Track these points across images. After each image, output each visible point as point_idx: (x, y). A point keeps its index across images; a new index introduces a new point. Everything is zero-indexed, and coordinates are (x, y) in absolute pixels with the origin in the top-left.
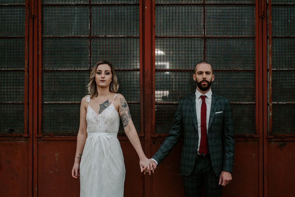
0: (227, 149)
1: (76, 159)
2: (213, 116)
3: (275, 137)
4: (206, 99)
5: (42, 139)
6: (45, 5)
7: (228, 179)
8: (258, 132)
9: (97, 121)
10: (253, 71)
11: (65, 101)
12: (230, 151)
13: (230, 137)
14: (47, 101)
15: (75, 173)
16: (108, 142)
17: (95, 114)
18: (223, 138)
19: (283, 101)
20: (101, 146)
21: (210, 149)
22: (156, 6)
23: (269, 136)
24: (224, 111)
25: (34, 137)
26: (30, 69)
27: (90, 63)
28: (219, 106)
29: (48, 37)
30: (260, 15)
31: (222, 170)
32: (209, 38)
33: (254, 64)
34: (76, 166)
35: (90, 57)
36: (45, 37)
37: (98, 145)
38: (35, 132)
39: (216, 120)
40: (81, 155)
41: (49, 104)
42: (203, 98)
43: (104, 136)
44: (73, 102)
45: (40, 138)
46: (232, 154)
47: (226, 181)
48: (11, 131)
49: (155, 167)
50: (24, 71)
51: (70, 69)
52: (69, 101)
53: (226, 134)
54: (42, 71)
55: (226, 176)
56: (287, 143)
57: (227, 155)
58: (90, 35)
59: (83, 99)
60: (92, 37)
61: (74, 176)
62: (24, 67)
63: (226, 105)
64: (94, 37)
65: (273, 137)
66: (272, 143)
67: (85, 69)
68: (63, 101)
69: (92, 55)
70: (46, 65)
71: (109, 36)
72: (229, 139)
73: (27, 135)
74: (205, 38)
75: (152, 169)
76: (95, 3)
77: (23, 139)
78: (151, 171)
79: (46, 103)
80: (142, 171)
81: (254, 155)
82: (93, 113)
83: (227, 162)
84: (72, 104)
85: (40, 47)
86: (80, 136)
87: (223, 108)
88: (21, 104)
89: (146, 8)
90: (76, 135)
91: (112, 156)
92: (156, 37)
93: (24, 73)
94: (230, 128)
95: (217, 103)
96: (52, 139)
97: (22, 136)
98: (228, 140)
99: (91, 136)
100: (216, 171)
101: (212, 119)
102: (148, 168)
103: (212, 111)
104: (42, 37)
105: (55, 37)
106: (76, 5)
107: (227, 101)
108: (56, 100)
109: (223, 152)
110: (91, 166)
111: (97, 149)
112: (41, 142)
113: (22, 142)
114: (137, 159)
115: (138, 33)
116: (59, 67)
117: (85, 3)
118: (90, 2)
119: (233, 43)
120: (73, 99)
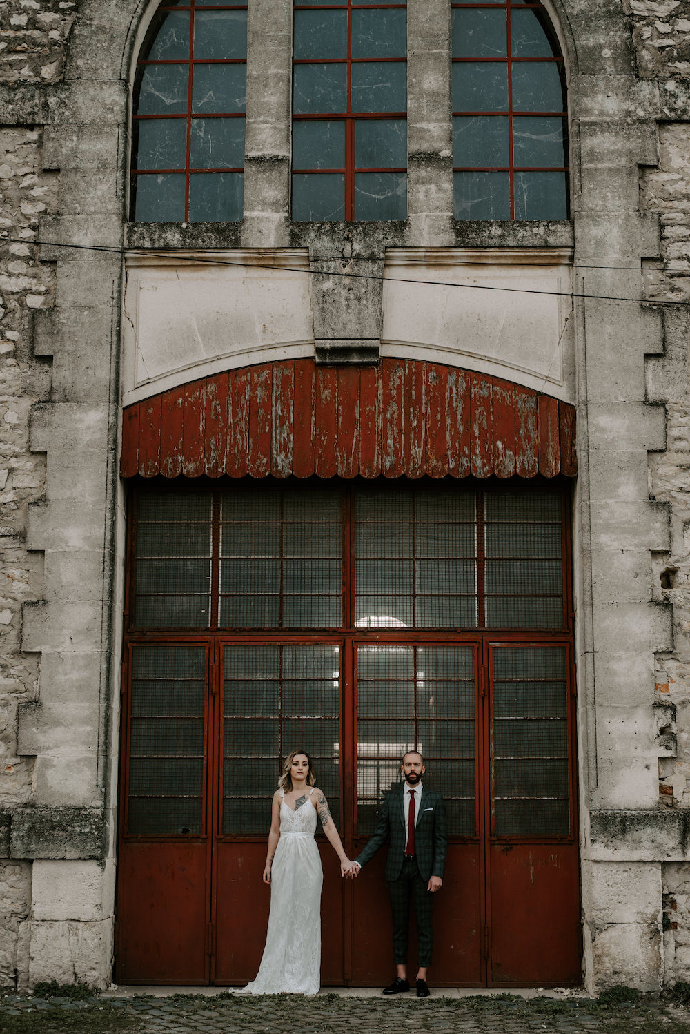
0: (438, 851)
1: (268, 862)
2: (422, 813)
3: (498, 840)
4: (415, 794)
5: (223, 840)
6: (228, 680)
7: (438, 884)
8: (478, 833)
9: (293, 819)
10: (472, 760)
11: (251, 794)
12: (441, 853)
13: (441, 838)
14: (229, 794)
15: (266, 878)
16: (304, 843)
17: (291, 811)
18: (434, 839)
19: (508, 796)
20: (296, 847)
21: (418, 850)
23: (493, 839)
24: (435, 808)
25: (213, 839)
26: (209, 756)
27: (280, 750)
28: (429, 803)
29: (231, 719)
30: (481, 694)
31: (431, 874)
32: (420, 720)
33: (474, 751)
34: (267, 869)
35: (281, 742)
36: (228, 719)
37: (293, 845)
38: (214, 832)
39: (425, 818)
40: (273, 857)
41: (232, 798)
42: (412, 792)
43: (300, 836)
44: (260, 796)
45: (221, 839)
46: (443, 857)
47: (435, 886)
48: (185, 831)
49: (358, 870)
50: (202, 758)
51: (257, 756)
52: (255, 795)
53: (437, 834)
54: (224, 758)
55: (436, 881)
56: (514, 846)
57: (437, 857)
58: (281, 715)
59: (276, 793)
60: (283, 719)
61: (266, 881)
62: (203, 754)
63: (437, 801)
64: (285, 719)
65: (495, 839)
66: (496, 846)
67: (275, 757)
68: (248, 795)
69: (283, 740)
70: (228, 751)
71: (304, 718)
72: (440, 840)
73: (204, 836)
74: (416, 721)
75: (355, 872)
76: (286, 678)
77: (200, 841)
78: (354, 875)
79: (228, 797)
80: (343, 875)
81: (474, 861)
82: (288, 811)
83: (437, 865)
85: (222, 730)
86: (272, 835)
87: (434, 804)
88: (198, 798)
89: (347, 684)
90: (267, 835)
91: (309, 857)
92: (359, 719)
93: (202, 762)
94: (442, 828)
95: (427, 799)
96: (234, 841)
97: (199, 838)
98: (439, 842)
99: (285, 836)
100: (423, 875)
101: (421, 817)
102: (351, 871)
103: (422, 807)
104: (225, 719)
105: (239, 719)
106: (266, 680)
107: (438, 796)
108: (240, 794)
109: (434, 854)
110: (285, 870)
111: (292, 850)
112: (221, 844)
113: (199, 844)
114: (338, 861)
115: (337, 714)
116: (244, 754)
117: (276, 678)
118: (281, 677)
119: (450, 726)
120: (260, 793)
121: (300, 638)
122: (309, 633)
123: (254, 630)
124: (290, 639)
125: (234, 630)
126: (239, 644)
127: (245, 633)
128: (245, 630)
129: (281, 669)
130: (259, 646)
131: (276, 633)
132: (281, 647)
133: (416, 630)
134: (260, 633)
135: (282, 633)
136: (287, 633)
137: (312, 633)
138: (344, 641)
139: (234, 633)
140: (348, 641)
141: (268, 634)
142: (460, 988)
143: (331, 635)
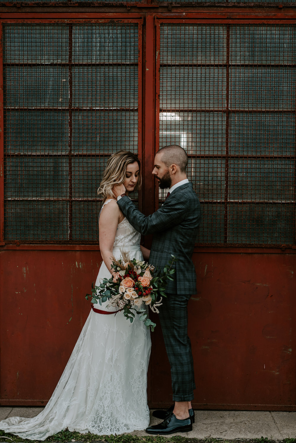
5: (5, 248)
6: (9, 65)
11: (37, 197)
14: (11, 196)
22: (161, 68)
27: (70, 146)
29: (12, 109)
32: (234, 112)
35: (71, 137)
36: (9, 109)
41: (14, 201)
44: (47, 198)
45: (2, 246)
51: (43, 153)
52: (41, 196)
54: (5, 155)
58: (70, 106)
60: (73, 110)
64: (76, 110)
67: (64, 153)
68: (33, 196)
69: (73, 135)
70: (9, 148)
71: (97, 108)
74: (228, 113)
76: (77, 62)
79: (10, 199)
81: (293, 273)
84: (45, 201)
85: (2, 123)
89: (147, 69)
92: (161, 110)
96: (18, 248)
104: (4, 109)
105: (22, 110)
106: (51, 65)
108: (24, 196)
112: (3, 252)
115: (136, 105)
116: (27, 150)
117: (64, 62)
118: (70, 61)
119: (267, 119)
120: (48, 195)
121: (93, 15)
122: (103, 10)
123: (38, 5)
124: (81, 16)
125: (15, 6)
126: (20, 21)
127: (28, 10)
128: (27, 6)
129: (71, 52)
130: (45, 25)
131: (65, 10)
132: (71, 26)
133: (230, 5)
134: (46, 10)
135: (71, 10)
136: (77, 10)
137: (107, 10)
138: (145, 19)
139: (15, 10)
140: (149, 17)
141: (54, 10)
142: (273, 411)
143: (129, 11)
